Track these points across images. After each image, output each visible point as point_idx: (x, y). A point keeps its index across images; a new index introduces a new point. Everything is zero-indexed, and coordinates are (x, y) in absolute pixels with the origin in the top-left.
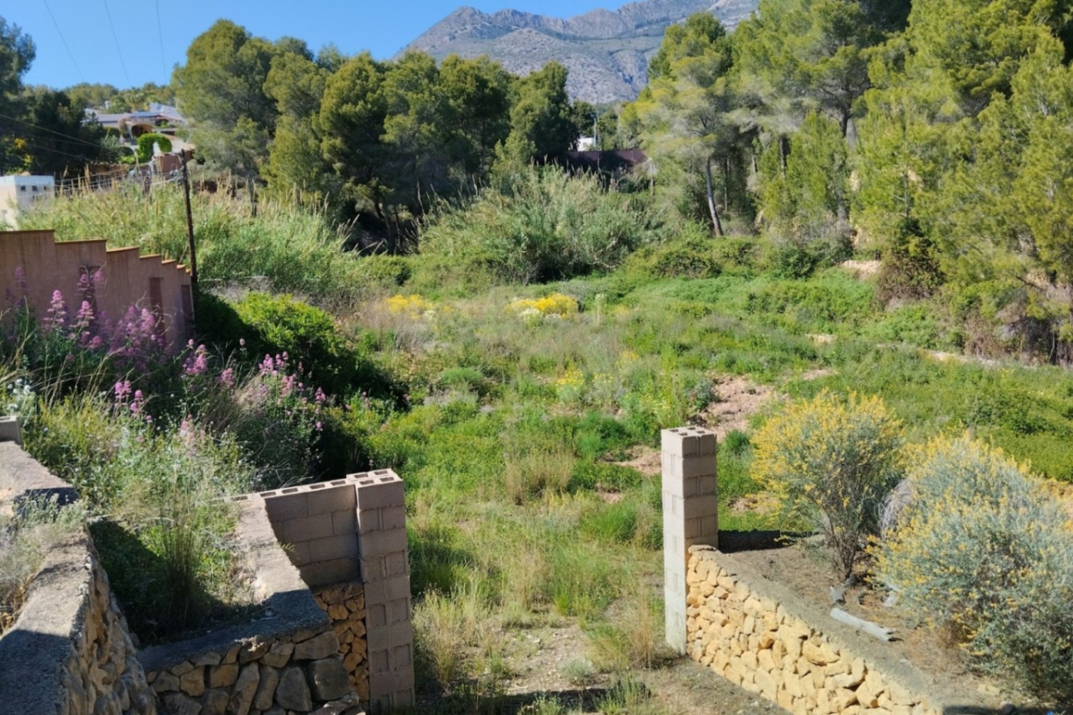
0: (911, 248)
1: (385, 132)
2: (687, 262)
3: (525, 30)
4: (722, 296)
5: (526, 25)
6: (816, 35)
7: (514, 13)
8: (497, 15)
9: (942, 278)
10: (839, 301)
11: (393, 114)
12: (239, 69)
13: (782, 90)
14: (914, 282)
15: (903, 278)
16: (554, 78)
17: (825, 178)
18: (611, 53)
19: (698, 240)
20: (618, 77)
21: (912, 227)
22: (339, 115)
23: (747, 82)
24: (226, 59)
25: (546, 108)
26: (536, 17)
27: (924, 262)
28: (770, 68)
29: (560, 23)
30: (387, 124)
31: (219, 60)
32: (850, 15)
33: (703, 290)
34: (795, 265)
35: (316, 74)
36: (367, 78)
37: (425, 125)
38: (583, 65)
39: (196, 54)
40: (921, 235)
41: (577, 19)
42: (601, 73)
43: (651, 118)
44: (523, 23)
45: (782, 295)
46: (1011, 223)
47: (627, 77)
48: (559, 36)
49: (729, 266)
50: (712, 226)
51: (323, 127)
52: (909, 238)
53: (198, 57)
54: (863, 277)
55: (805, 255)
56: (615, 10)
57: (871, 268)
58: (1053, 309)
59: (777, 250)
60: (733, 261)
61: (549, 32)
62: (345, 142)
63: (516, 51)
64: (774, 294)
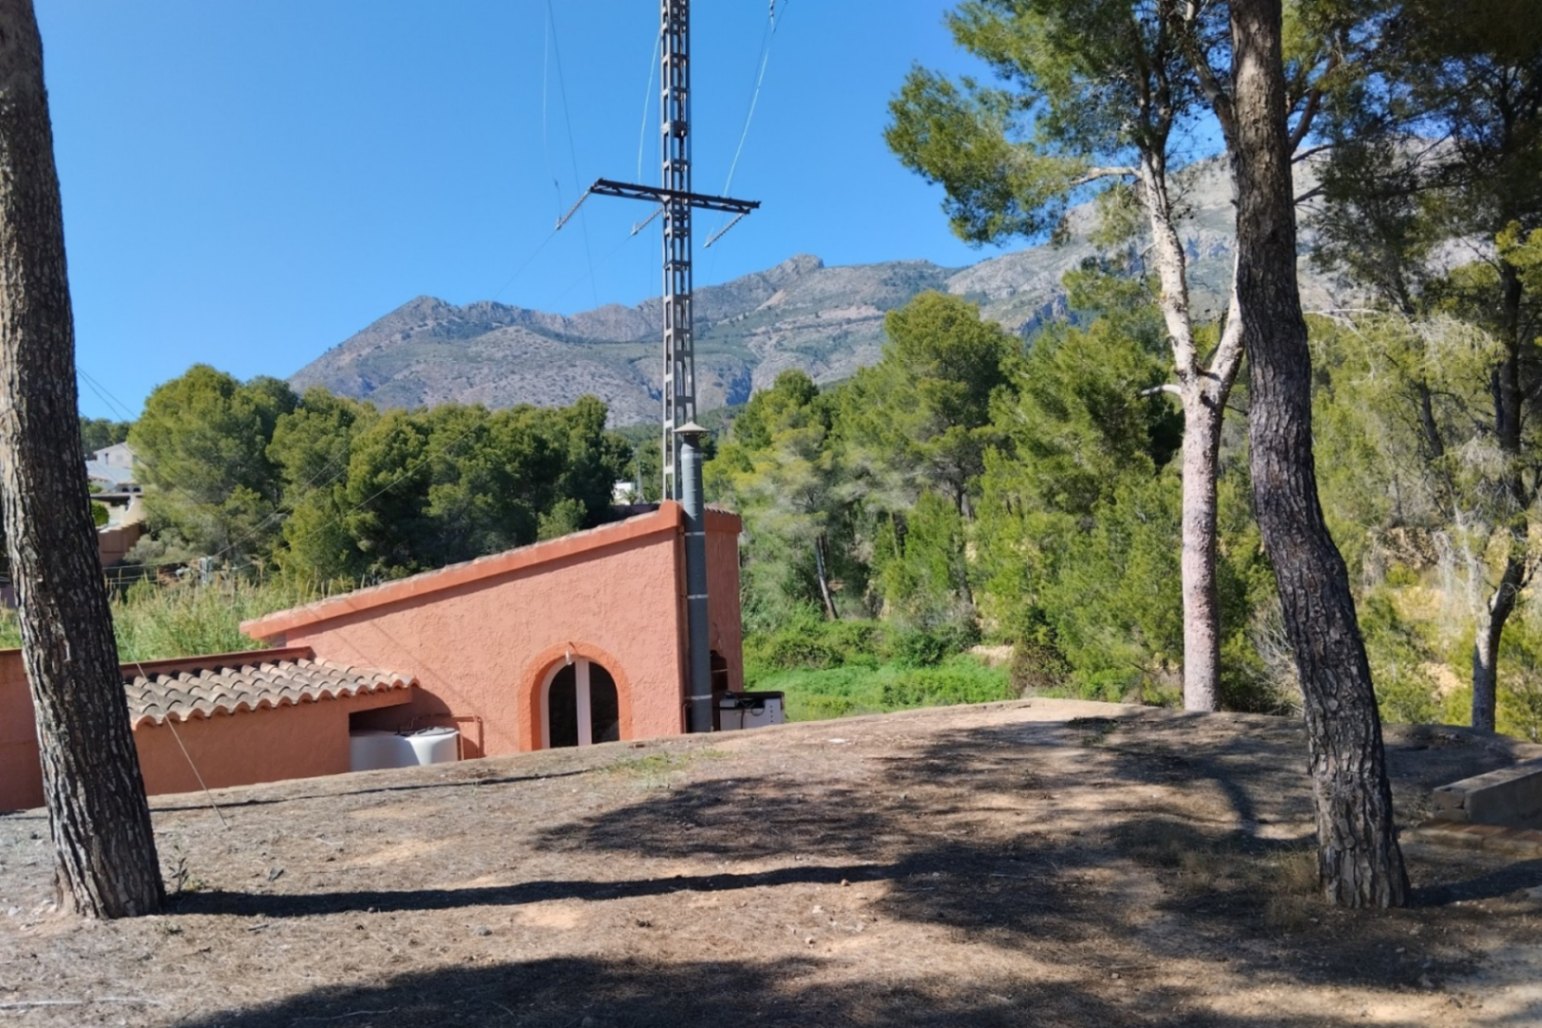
0: (1040, 636)
1: (428, 504)
2: (806, 650)
3: (511, 329)
4: (854, 688)
5: (513, 322)
6: (923, 413)
7: (496, 306)
8: (470, 308)
9: (1071, 668)
10: (976, 691)
11: (439, 482)
12: (230, 428)
13: (893, 466)
14: (1045, 670)
15: (1034, 667)
16: (590, 415)
17: (946, 559)
18: (632, 361)
19: (811, 624)
20: (642, 392)
21: (1038, 616)
22: (373, 484)
23: (855, 456)
24: (218, 417)
25: (583, 454)
26: (525, 312)
27: (1052, 651)
28: (880, 444)
29: (559, 321)
30: (433, 493)
31: (209, 418)
32: (957, 395)
33: (832, 683)
34: (923, 652)
35: (337, 435)
36: (405, 441)
37: (480, 496)
38: (593, 376)
39: (166, 406)
40: (1048, 624)
41: (582, 316)
42: (618, 386)
43: (752, 491)
44: (508, 319)
45: (917, 686)
46: (1124, 617)
47: (654, 392)
48: (558, 336)
49: (850, 653)
50: (824, 608)
51: (350, 499)
52: (1037, 627)
53: (169, 410)
54: (994, 664)
55: (932, 640)
56: (634, 306)
57: (1001, 653)
58: (1166, 693)
59: (901, 635)
60: (853, 648)
61: (544, 332)
62: (378, 517)
63: (499, 355)
64: (910, 685)
